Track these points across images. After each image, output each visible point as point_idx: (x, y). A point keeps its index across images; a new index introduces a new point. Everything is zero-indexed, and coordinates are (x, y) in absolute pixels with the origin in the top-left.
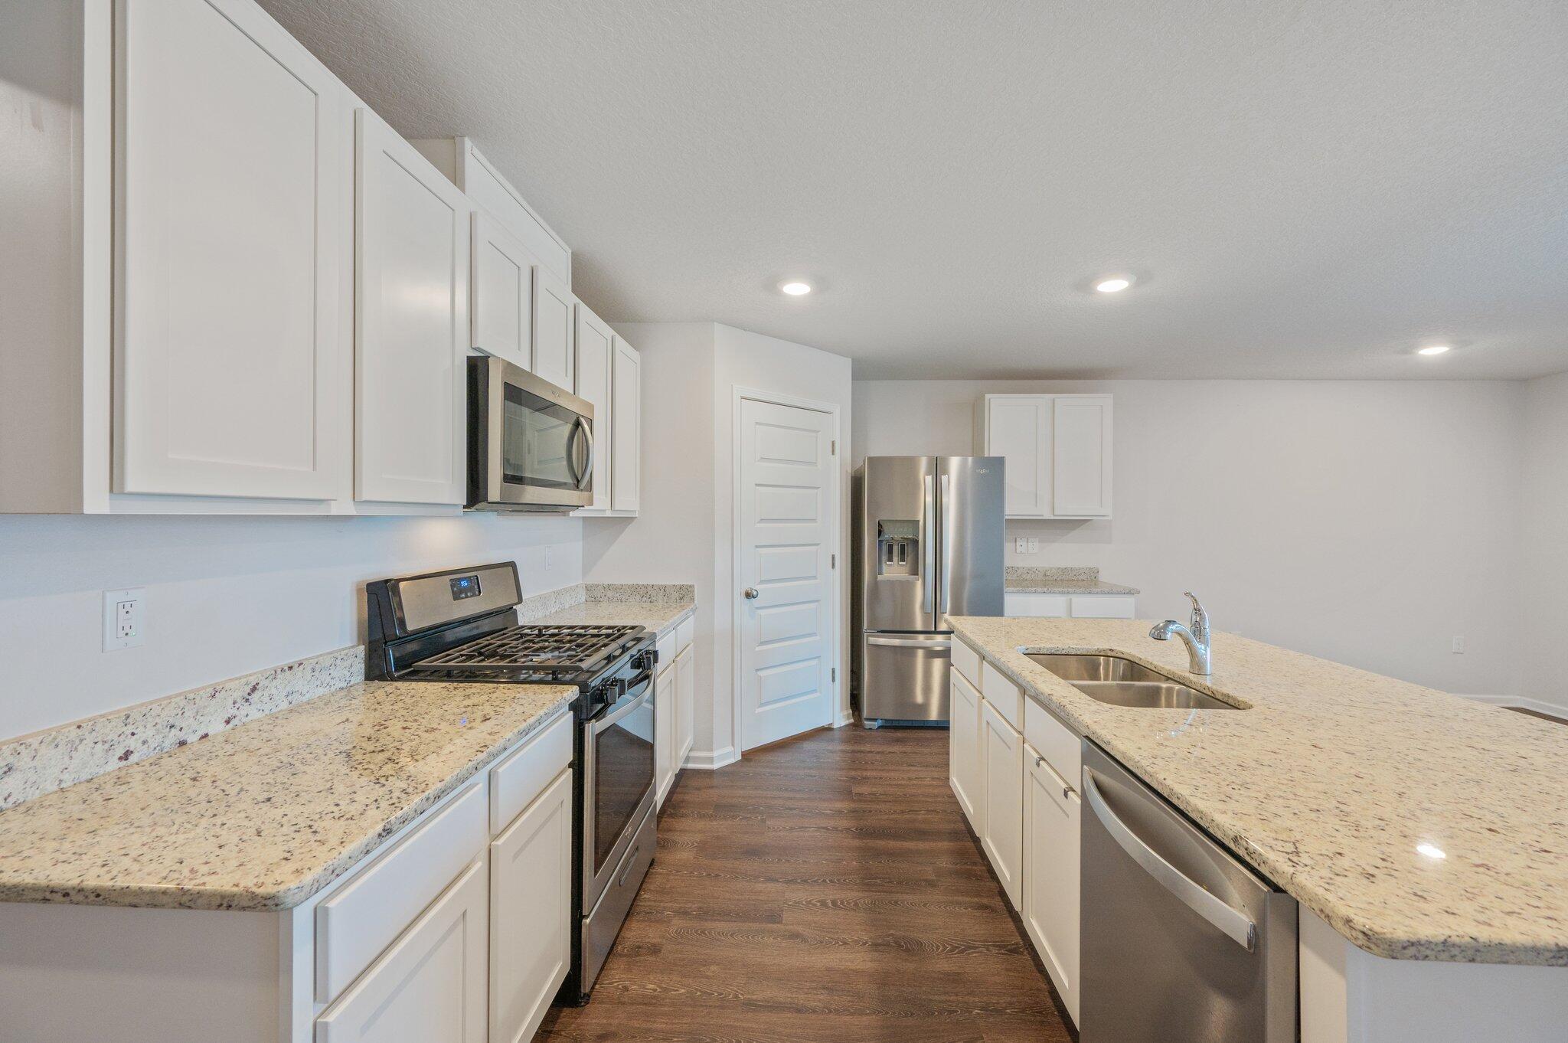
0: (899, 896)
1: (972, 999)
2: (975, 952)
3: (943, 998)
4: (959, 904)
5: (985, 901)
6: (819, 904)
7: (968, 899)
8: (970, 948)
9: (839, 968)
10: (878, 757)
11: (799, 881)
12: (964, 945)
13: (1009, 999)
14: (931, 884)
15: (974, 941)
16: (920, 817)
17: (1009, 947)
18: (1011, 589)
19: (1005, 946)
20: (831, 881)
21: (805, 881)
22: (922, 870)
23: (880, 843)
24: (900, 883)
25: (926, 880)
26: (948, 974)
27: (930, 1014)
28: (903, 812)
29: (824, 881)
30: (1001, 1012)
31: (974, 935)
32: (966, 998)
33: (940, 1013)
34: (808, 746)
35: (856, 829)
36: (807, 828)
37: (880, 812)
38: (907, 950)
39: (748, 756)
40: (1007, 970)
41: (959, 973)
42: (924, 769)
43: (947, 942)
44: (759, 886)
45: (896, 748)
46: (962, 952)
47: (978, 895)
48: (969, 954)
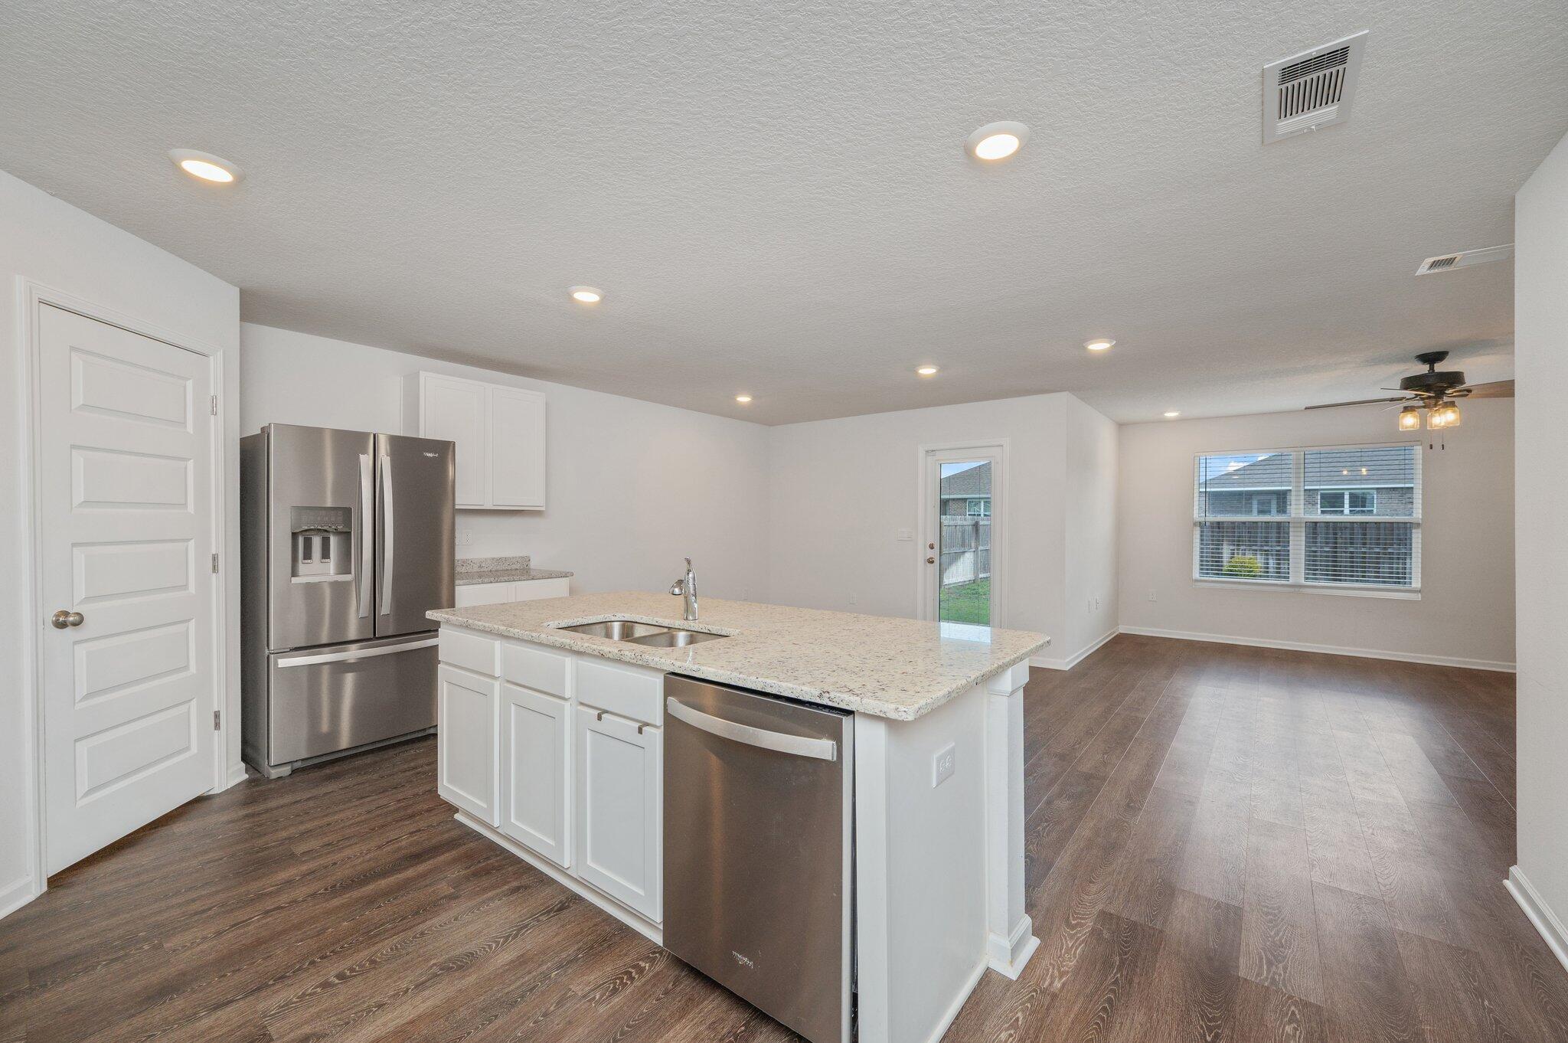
0: (421, 927)
1: (545, 967)
2: (527, 930)
3: (518, 983)
4: (492, 899)
5: (515, 884)
6: (319, 990)
7: (498, 891)
8: (522, 928)
9: (388, 1033)
10: (311, 804)
11: (271, 982)
12: (514, 930)
13: (576, 947)
14: (452, 897)
15: (522, 921)
16: (404, 843)
17: (556, 908)
18: (461, 582)
19: (552, 910)
20: (322, 958)
21: (283, 977)
22: (434, 890)
23: (369, 888)
24: (417, 913)
25: (445, 897)
26: (512, 961)
27: (514, 1004)
28: (379, 847)
29: (313, 963)
30: (576, 959)
31: (520, 916)
32: (540, 970)
33: (522, 997)
34: (179, 828)
35: (326, 889)
36: (247, 920)
37: (349, 858)
38: (460, 968)
39: (56, 882)
40: (562, 926)
41: (522, 955)
42: (382, 795)
43: (496, 937)
44: (205, 1023)
45: (331, 787)
46: (516, 936)
47: (507, 883)
48: (523, 934)
